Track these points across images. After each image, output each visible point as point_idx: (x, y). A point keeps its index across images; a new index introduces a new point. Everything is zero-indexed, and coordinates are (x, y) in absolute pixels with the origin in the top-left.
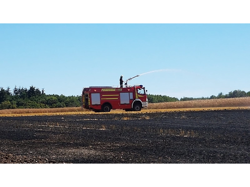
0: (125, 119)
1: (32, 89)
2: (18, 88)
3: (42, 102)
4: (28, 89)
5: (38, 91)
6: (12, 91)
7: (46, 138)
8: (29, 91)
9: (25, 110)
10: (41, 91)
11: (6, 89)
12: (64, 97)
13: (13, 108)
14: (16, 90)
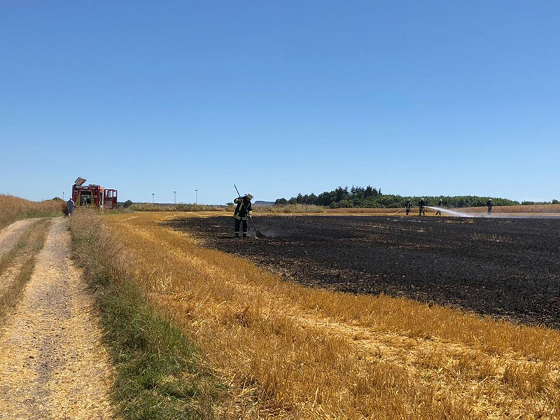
0: (448, 222)
1: (369, 189)
2: (355, 187)
3: (378, 202)
4: (365, 188)
5: (375, 191)
6: (349, 191)
7: (364, 236)
8: (366, 191)
9: (360, 209)
10: (378, 191)
11: (344, 188)
12: (400, 197)
13: (350, 207)
14: (353, 190)
